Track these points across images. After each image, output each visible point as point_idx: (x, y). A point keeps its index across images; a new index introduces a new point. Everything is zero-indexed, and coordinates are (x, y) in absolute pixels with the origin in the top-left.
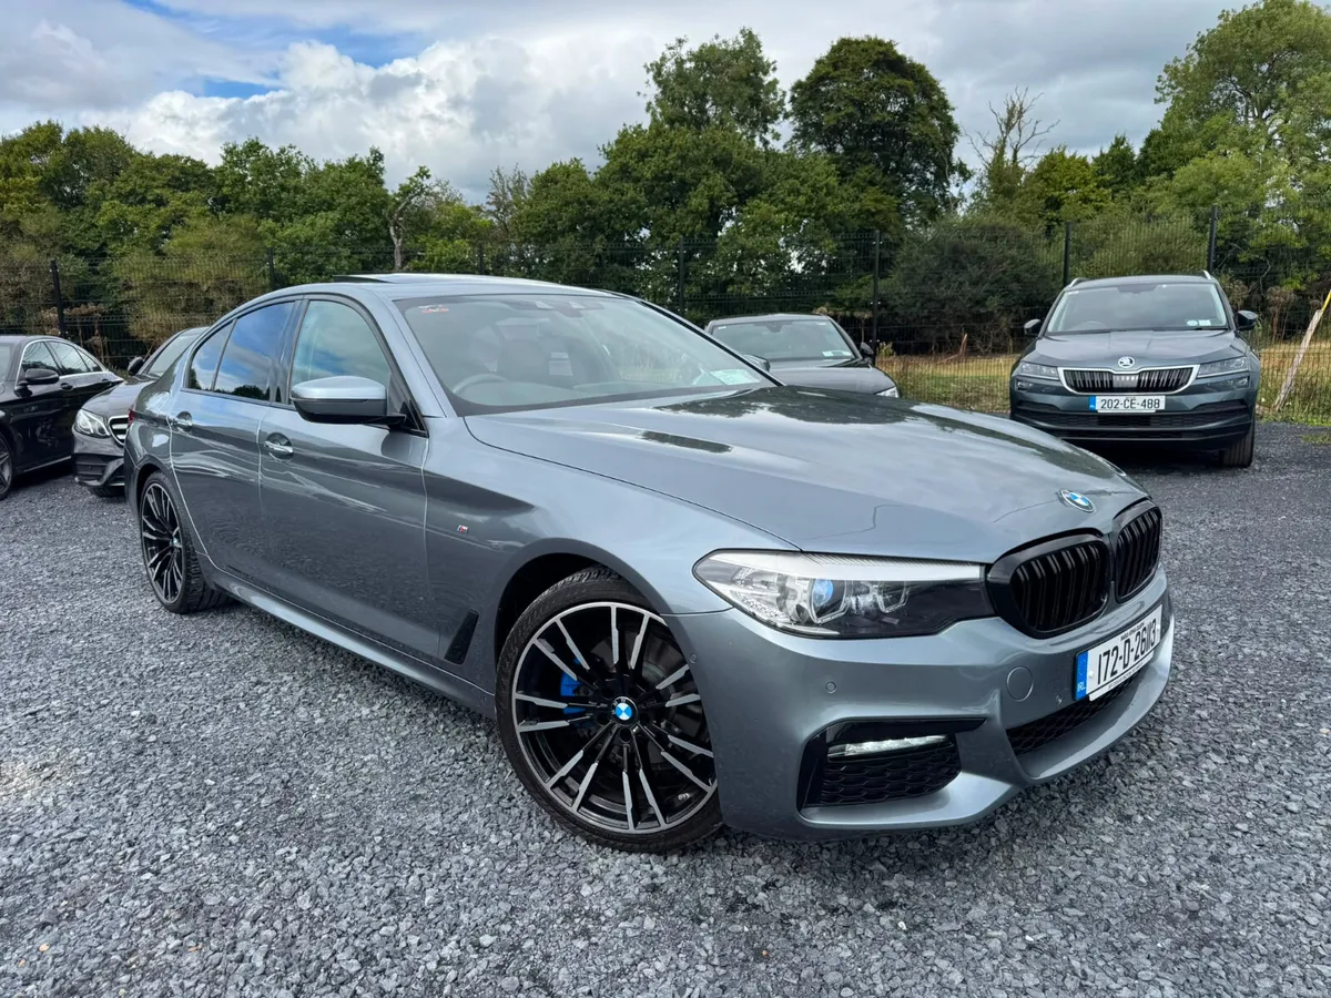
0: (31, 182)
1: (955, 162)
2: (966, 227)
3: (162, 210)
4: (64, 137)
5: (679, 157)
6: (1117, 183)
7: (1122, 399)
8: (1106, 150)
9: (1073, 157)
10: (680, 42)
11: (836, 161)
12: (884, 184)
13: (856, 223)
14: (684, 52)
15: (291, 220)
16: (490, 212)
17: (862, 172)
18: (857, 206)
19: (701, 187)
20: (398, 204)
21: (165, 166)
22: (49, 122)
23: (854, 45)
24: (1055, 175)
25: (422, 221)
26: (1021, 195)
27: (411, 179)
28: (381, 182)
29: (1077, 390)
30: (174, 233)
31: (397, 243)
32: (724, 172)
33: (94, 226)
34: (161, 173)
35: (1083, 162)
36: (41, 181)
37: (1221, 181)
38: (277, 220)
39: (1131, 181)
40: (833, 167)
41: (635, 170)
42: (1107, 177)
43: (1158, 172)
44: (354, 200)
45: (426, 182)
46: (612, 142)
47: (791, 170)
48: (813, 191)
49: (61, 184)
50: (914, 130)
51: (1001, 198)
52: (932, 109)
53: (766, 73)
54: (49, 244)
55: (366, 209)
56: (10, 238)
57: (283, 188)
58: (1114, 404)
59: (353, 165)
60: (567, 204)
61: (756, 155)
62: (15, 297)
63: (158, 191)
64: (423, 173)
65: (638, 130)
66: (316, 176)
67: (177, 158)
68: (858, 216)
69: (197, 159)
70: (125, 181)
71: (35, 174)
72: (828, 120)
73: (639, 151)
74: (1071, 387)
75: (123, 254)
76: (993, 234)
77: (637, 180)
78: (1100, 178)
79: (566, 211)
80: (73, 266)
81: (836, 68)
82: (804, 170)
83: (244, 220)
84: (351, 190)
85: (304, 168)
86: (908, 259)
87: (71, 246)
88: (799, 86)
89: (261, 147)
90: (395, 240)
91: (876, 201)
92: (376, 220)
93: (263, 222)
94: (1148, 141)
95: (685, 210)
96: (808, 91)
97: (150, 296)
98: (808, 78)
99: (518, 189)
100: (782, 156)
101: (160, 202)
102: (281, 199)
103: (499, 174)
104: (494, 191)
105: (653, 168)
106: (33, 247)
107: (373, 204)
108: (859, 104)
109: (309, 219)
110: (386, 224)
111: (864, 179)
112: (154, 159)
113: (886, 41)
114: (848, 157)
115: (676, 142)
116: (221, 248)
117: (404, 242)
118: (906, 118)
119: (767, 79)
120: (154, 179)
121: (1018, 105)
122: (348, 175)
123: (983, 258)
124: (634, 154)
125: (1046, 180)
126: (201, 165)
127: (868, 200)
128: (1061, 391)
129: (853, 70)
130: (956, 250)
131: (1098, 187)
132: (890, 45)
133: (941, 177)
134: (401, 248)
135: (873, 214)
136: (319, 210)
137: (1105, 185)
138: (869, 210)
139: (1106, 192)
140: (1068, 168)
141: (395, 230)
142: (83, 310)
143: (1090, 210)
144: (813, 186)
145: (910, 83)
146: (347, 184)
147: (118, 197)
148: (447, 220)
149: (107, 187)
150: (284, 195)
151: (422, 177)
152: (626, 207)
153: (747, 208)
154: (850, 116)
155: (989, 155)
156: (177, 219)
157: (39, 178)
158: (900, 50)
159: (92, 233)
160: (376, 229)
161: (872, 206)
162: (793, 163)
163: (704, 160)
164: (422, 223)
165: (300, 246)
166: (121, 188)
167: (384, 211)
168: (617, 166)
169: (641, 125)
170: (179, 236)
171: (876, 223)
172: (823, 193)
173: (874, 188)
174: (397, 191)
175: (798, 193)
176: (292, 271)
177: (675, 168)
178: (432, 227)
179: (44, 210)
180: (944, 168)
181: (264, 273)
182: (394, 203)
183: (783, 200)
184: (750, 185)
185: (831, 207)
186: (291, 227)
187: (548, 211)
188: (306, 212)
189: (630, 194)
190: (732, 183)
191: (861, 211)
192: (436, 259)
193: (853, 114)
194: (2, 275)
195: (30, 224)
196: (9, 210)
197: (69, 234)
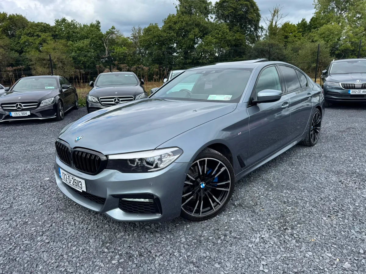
1: (260, 26)
2: (264, 44)
3: (40, 38)
4: (8, 16)
5: (186, 24)
6: (303, 31)
7: (357, 91)
8: (300, 22)
9: (292, 24)
11: (227, 25)
12: (241, 31)
13: (234, 42)
15: (77, 41)
16: (131, 39)
17: (235, 28)
18: (234, 37)
19: (192, 32)
20: (106, 37)
21: (39, 26)
22: (3, 12)
24: (287, 29)
26: (278, 35)
27: (109, 30)
28: (100, 30)
29: (345, 88)
30: (43, 45)
31: (106, 48)
32: (198, 28)
33: (19, 43)
34: (38, 28)
35: (294, 25)
36: (2, 30)
37: (332, 31)
38: (72, 41)
39: (307, 31)
40: (228, 27)
41: (173, 27)
42: (300, 30)
43: (314, 28)
44: (94, 36)
45: (114, 30)
46: (166, 19)
47: (216, 28)
48: (223, 33)
49: (8, 31)
50: (249, 16)
51: (273, 36)
52: (254, 10)
54: (7, 48)
55: (97, 38)
57: (74, 32)
58: (355, 92)
59: (92, 26)
60: (155, 37)
61: (207, 23)
63: (37, 33)
64: (113, 28)
65: (173, 16)
66: (82, 29)
67: (42, 23)
68: (235, 40)
69: (48, 23)
70: (28, 30)
72: (226, 13)
73: (174, 22)
74: (343, 88)
75: (29, 51)
76: (271, 46)
77: (174, 30)
78: (299, 30)
79: (154, 39)
82: (220, 27)
83: (63, 41)
84: (93, 33)
85: (78, 26)
86: (249, 53)
87: (13, 49)
88: (217, 3)
89: (66, 20)
90: (106, 47)
91: (240, 36)
92: (100, 41)
93: (69, 42)
94: (311, 20)
95: (187, 39)
96: (220, 5)
97: (38, 63)
99: (139, 33)
100: (213, 23)
101: (38, 36)
102: (73, 35)
103: (134, 28)
104: (133, 33)
105: (178, 27)
107: (99, 37)
108: (235, 9)
109: (82, 41)
110: (103, 43)
111: (236, 30)
112: (35, 24)
114: (231, 24)
115: (185, 19)
116: (58, 49)
117: (108, 48)
118: (247, 13)
120: (36, 30)
121: (277, 9)
122: (91, 28)
124: (173, 22)
125: (284, 30)
126: (48, 25)
127: (237, 36)
128: (341, 89)
130: (262, 50)
136: (84, 39)
137: (300, 32)
138: (238, 39)
139: (300, 34)
140: (290, 27)
141: (106, 44)
142: (18, 67)
143: (296, 39)
145: (248, 3)
146: (92, 31)
147: (26, 35)
148: (120, 41)
149: (22, 32)
150: (74, 34)
151: (113, 29)
152: (171, 37)
153: (205, 38)
155: (268, 23)
156: (44, 41)
159: (18, 45)
160: (100, 44)
161: (238, 38)
162: (217, 25)
163: (193, 24)
164: (113, 42)
165: (80, 49)
166: (26, 32)
167: (102, 39)
168: (168, 26)
169: (174, 15)
170: (45, 46)
171: (240, 42)
172: (225, 34)
173: (239, 33)
174: (105, 33)
175: (219, 34)
176: (79, 56)
177: (184, 27)
178: (116, 43)
179: (4, 38)
180: (257, 28)
181: (70, 57)
182: (105, 37)
183: (214, 36)
184: (205, 31)
185: (227, 38)
186: (77, 43)
187: (149, 39)
188: (80, 39)
189: (172, 34)
190: (201, 31)
191: (235, 39)
192: (118, 52)
193: (233, 12)
195: (1, 42)
197: (12, 45)
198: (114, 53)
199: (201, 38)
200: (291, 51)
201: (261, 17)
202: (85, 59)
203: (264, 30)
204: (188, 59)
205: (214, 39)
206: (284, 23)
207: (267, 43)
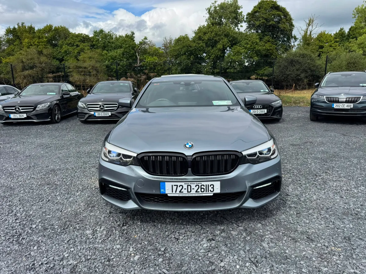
0: (45, 40)
1: (293, 35)
2: (295, 54)
3: (78, 48)
4: (53, 28)
5: (215, 34)
6: (340, 41)
7: (341, 105)
8: (338, 32)
9: (328, 34)
10: (215, 2)
11: (258, 35)
12: (272, 42)
13: (264, 52)
14: (216, 5)
15: (111, 51)
16: (163, 49)
17: (266, 38)
18: (264, 47)
19: (221, 42)
20: (139, 47)
21: (79, 36)
22: (50, 24)
23: (265, 2)
24: (322, 39)
25: (145, 51)
26: (312, 45)
27: (142, 40)
28: (134, 41)
30: (81, 54)
31: (138, 57)
32: (227, 38)
33: (61, 52)
34: (78, 38)
35: (331, 35)
36: (47, 40)
38: (107, 51)
39: (344, 41)
40: (258, 37)
41: (203, 37)
42: (337, 40)
43: (353, 38)
44: (127, 46)
45: (146, 41)
46: (197, 30)
47: (246, 38)
48: (252, 43)
49: (52, 41)
50: (281, 26)
51: (306, 46)
52: (287, 20)
53: (239, 9)
54: (50, 57)
55: (130, 48)
56: (40, 55)
57: (109, 42)
58: (339, 106)
59: (127, 36)
60: (184, 47)
61: (236, 33)
62: (41, 70)
63: (77, 43)
64: (146, 38)
66: (117, 39)
67: (82, 34)
68: (264, 50)
69: (87, 34)
70: (69, 40)
71: (46, 38)
72: (257, 23)
73: (204, 32)
74: (328, 101)
75: (68, 60)
76: (303, 56)
77: (203, 40)
78: (335, 40)
79: (183, 49)
80: (56, 63)
81: (260, 9)
83: (99, 51)
84: (127, 43)
85: (114, 37)
86: (279, 62)
87: (55, 57)
88: (249, 14)
89: (103, 31)
90: (138, 56)
91: (270, 46)
92: (133, 51)
93: (104, 51)
94: (350, 29)
95: (216, 49)
96: (252, 16)
97: (75, 71)
98: (252, 12)
99: (170, 43)
100: (243, 34)
101: (77, 46)
102: (108, 45)
103: (166, 39)
104: (164, 43)
105: (208, 37)
106: (45, 58)
107: (132, 47)
108: (266, 19)
109: (116, 51)
110: (135, 52)
111: (267, 40)
114: (262, 34)
115: (214, 30)
116: (93, 58)
117: (140, 57)
118: (279, 23)
119: (240, 11)
120: (76, 40)
121: (312, 19)
122: (126, 39)
123: (300, 63)
125: (319, 40)
126: (87, 36)
127: (268, 46)
128: (325, 102)
129: (264, 9)
130: (292, 60)
131: (335, 42)
132: (276, 2)
133: (289, 39)
134: (139, 59)
135: (269, 50)
136: (118, 48)
137: (337, 42)
138: (268, 49)
139: (337, 44)
140: (326, 37)
141: (138, 54)
142: (58, 74)
143: (332, 49)
144: (252, 42)
145: (281, 13)
146: (125, 41)
147: (67, 44)
148: (151, 51)
149: (64, 42)
150: (109, 44)
151: (145, 39)
152: (200, 48)
153: (233, 48)
155: (303, 33)
156: (82, 50)
157: (47, 39)
158: (278, 4)
159: (60, 54)
160: (133, 53)
162: (247, 35)
163: (222, 35)
165: (114, 58)
166: (67, 42)
167: (135, 48)
168: (198, 36)
169: (204, 25)
170: (82, 55)
171: (270, 52)
172: (255, 44)
173: (269, 43)
174: (139, 43)
175: (248, 44)
176: (111, 65)
177: (214, 37)
178: (147, 53)
179: (48, 48)
180: (289, 36)
181: (104, 65)
183: (243, 46)
184: (234, 42)
185: (257, 48)
186: (111, 53)
188: (115, 49)
189: (201, 44)
190: (229, 41)
192: (149, 62)
193: (264, 22)
194: (38, 65)
195: (45, 52)
196: (40, 48)
197: (54, 54)
198: (145, 63)
199: (230, 48)
201: (294, 27)
203: (297, 39)
204: (216, 69)
205: (243, 49)
206: (319, 33)
207: (298, 53)
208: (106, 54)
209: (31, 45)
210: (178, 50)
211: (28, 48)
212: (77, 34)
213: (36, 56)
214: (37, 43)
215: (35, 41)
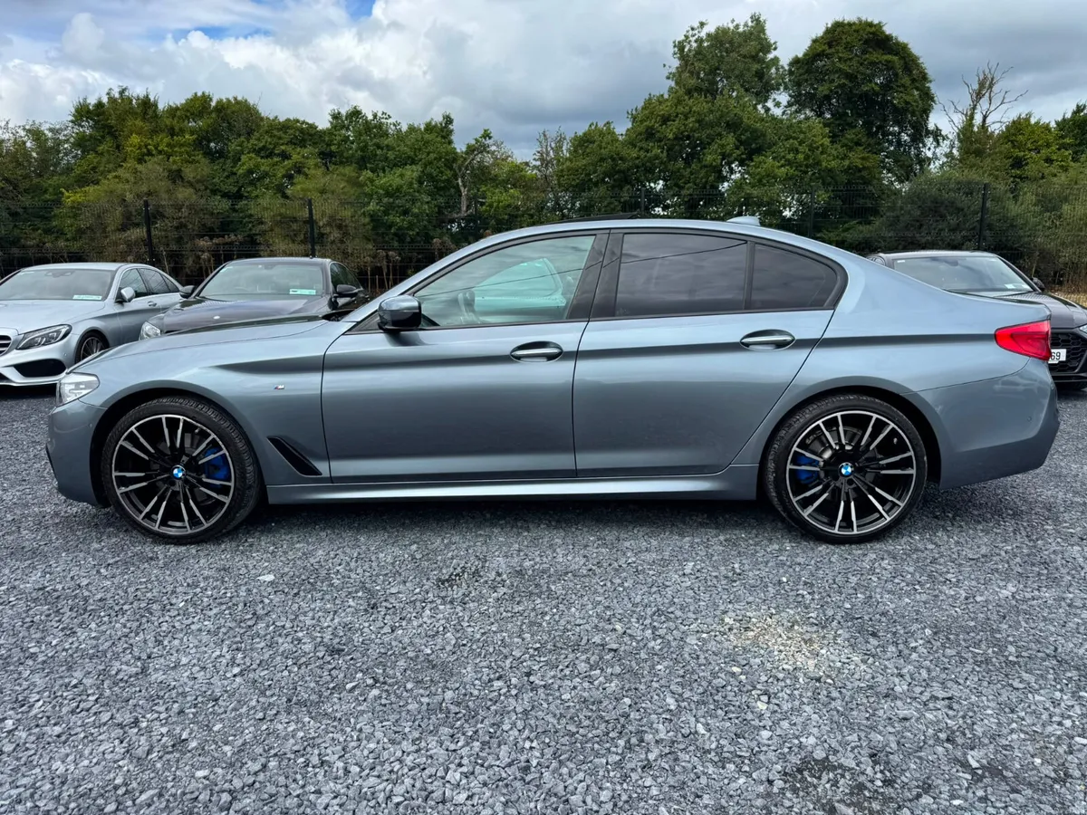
0: (189, 139)
1: (931, 126)
2: (943, 183)
3: (287, 162)
4: (213, 104)
5: (698, 121)
6: (1077, 145)
8: (1069, 115)
9: (1037, 123)
10: (702, 24)
11: (826, 125)
12: (869, 145)
13: (844, 178)
14: (703, 35)
15: (384, 171)
16: (535, 167)
17: (850, 135)
18: (846, 163)
19: (715, 147)
20: (465, 159)
21: (288, 128)
22: (203, 93)
23: (847, 27)
24: (1020, 138)
25: (483, 174)
26: (990, 155)
27: (476, 140)
28: (450, 142)
30: (296, 181)
31: (464, 192)
32: (735, 134)
33: (234, 174)
34: (285, 133)
35: (1047, 127)
36: (197, 139)
38: (373, 171)
40: (827, 130)
41: (659, 132)
42: (1067, 141)
44: (432, 156)
45: (488, 142)
46: (639, 108)
47: (791, 133)
48: (809, 150)
49: (209, 141)
50: (898, 99)
51: (972, 159)
52: (914, 80)
53: (769, 52)
54: (202, 188)
55: (441, 164)
56: (174, 182)
57: (379, 146)
59: (430, 128)
60: (602, 160)
61: (759, 119)
62: (177, 228)
63: (283, 147)
64: (487, 135)
65: (661, 100)
66: (400, 136)
67: (297, 121)
68: (847, 171)
69: (310, 122)
70: (259, 140)
71: (192, 133)
72: (823, 89)
73: (663, 116)
75: (257, 196)
76: (968, 189)
77: (660, 140)
78: (1061, 141)
79: (600, 166)
80: (223, 205)
81: (830, 47)
82: (801, 132)
83: (349, 170)
84: (431, 148)
85: (392, 130)
86: (892, 209)
87: (218, 190)
88: (796, 62)
89: (360, 114)
90: (462, 189)
91: (863, 159)
92: (448, 172)
93: (363, 173)
95: (700, 165)
96: (806, 66)
97: (277, 230)
98: (805, 55)
99: (558, 149)
100: (782, 121)
101: (285, 156)
102: (376, 155)
103: (545, 136)
104: (539, 149)
105: (675, 130)
106: (192, 190)
107: (446, 159)
108: (851, 77)
109: (398, 171)
110: (455, 176)
111: (852, 140)
112: (279, 123)
113: (876, 22)
114: (837, 122)
115: (694, 109)
116: (333, 192)
117: (469, 191)
118: (890, 89)
119: (770, 56)
120: (281, 138)
121: (989, 76)
122: (427, 136)
123: (960, 210)
124: (659, 118)
125: (1012, 142)
126: (312, 127)
127: (856, 158)
129: (845, 48)
130: (935, 201)
131: (1059, 149)
132: (879, 26)
133: (917, 139)
134: (467, 195)
135: (860, 171)
136: (406, 164)
137: (1065, 147)
138: (856, 166)
139: (1067, 153)
140: (1033, 132)
141: (462, 181)
142: (227, 239)
144: (811, 145)
145: (895, 58)
146: (427, 143)
147: (253, 152)
148: (502, 172)
149: (245, 144)
150: (379, 152)
151: (485, 138)
152: (650, 162)
153: (752, 164)
154: (842, 86)
155: (959, 120)
156: (299, 169)
157: (195, 136)
158: (888, 30)
159: (231, 180)
160: (448, 181)
161: (859, 164)
162: (791, 125)
163: (718, 124)
164: (483, 176)
165: (392, 193)
166: (256, 145)
167: (454, 165)
168: (642, 129)
169: (662, 96)
170: (299, 183)
171: (863, 177)
172: (819, 152)
173: (861, 148)
174: (464, 150)
175: (797, 151)
176: (386, 213)
177: (693, 130)
178: (491, 179)
179: (198, 162)
180: (920, 132)
181: (364, 213)
182: (462, 159)
183: (784, 157)
184: (756, 144)
185: (824, 164)
186: (385, 177)
187: (585, 165)
188: (395, 165)
189: (654, 152)
190: (741, 143)
191: (849, 168)
192: (495, 204)
193: (844, 85)
194: (169, 212)
195: (189, 172)
196: (174, 162)
197: (216, 180)
198: (484, 207)
199: (742, 164)
200: (1035, 205)
201: (934, 101)
202: (404, 220)
203: (944, 139)
205: (782, 166)
206: (1011, 120)
207: (953, 180)
208: (372, 181)
209: (149, 153)
210: (583, 170)
211: (140, 161)
212: (281, 120)
213: (164, 184)
214: (166, 149)
215: (161, 140)
